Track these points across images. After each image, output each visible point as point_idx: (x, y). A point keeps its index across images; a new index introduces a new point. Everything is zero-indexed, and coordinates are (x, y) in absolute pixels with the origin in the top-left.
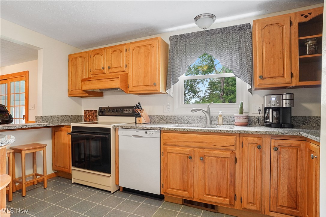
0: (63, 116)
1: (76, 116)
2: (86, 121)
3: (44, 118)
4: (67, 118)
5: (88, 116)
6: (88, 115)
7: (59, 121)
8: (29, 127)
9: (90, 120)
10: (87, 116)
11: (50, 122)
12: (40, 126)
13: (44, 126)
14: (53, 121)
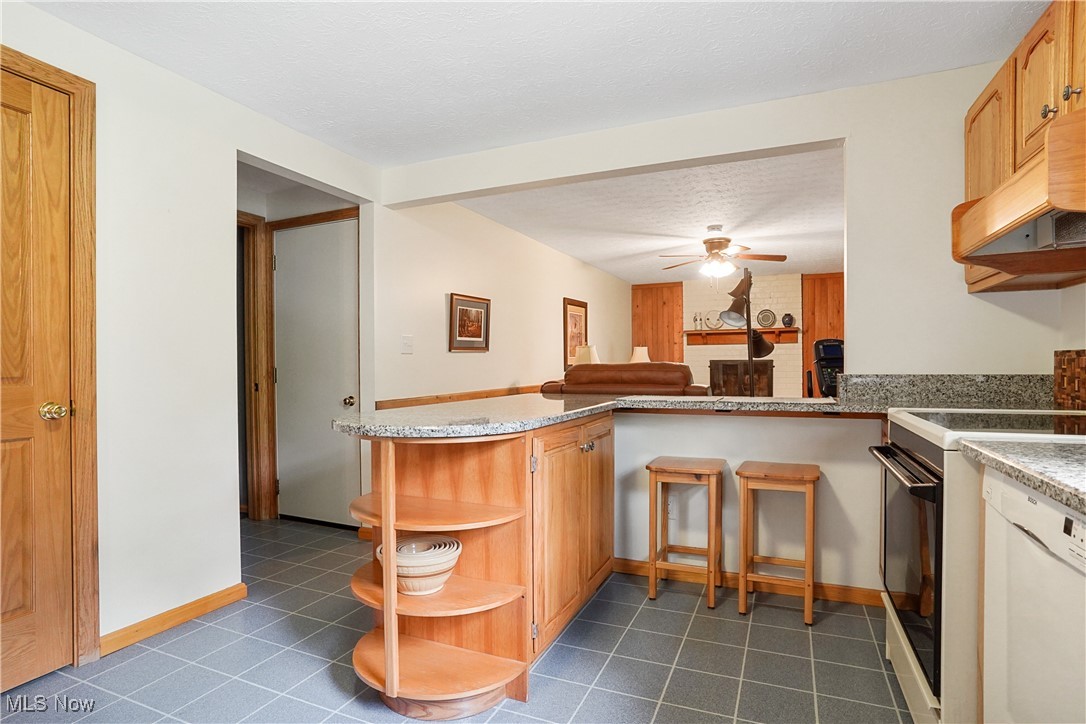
0: (940, 378)
1: (1011, 377)
2: (1059, 404)
3: (850, 383)
4: (957, 387)
5: (1069, 384)
6: (1068, 374)
7: (917, 397)
8: (761, 408)
9: (1073, 399)
10: (1063, 377)
11: (876, 398)
12: (797, 409)
13: (811, 409)
14: (889, 394)
